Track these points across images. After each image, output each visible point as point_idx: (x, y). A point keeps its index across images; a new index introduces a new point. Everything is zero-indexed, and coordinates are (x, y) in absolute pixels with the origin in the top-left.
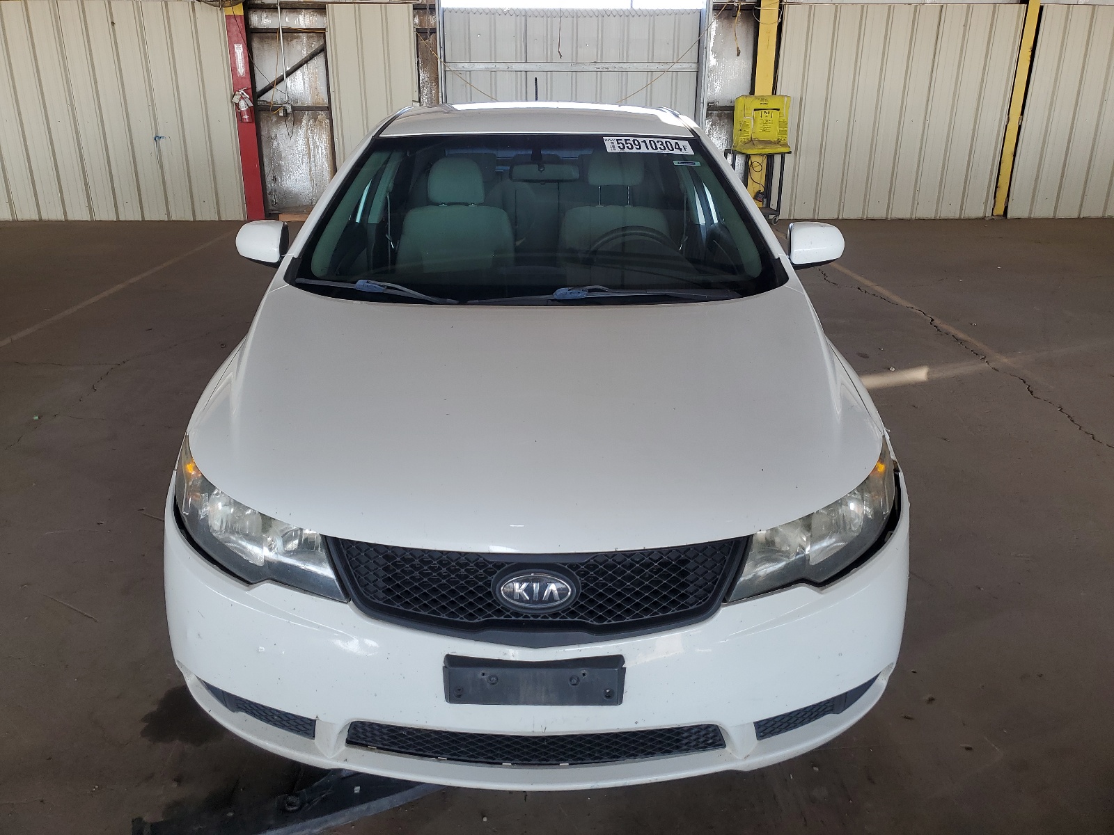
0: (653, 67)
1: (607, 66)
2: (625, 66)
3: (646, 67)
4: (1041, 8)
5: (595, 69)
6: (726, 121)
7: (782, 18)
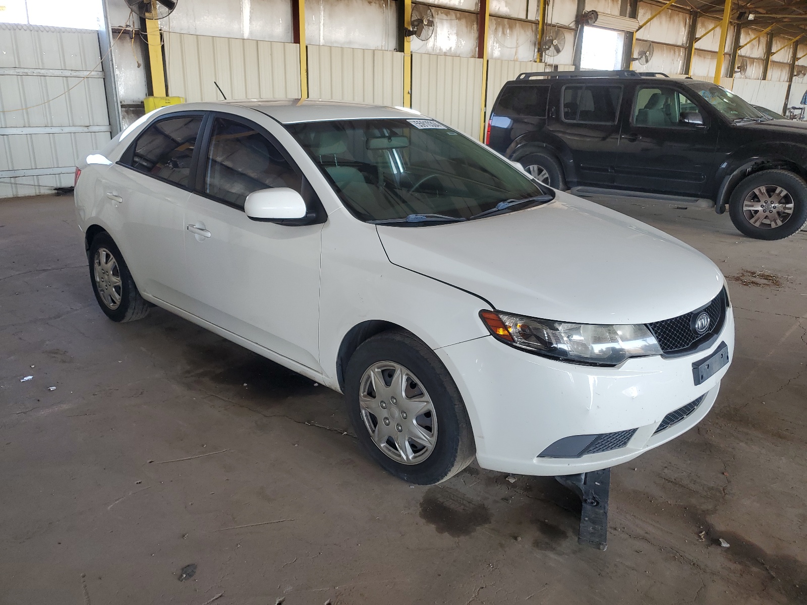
0: (68, 73)
1: (26, 71)
2: (43, 71)
3: (61, 73)
4: (307, 47)
5: (16, 74)
6: (133, 115)
7: (163, 42)
